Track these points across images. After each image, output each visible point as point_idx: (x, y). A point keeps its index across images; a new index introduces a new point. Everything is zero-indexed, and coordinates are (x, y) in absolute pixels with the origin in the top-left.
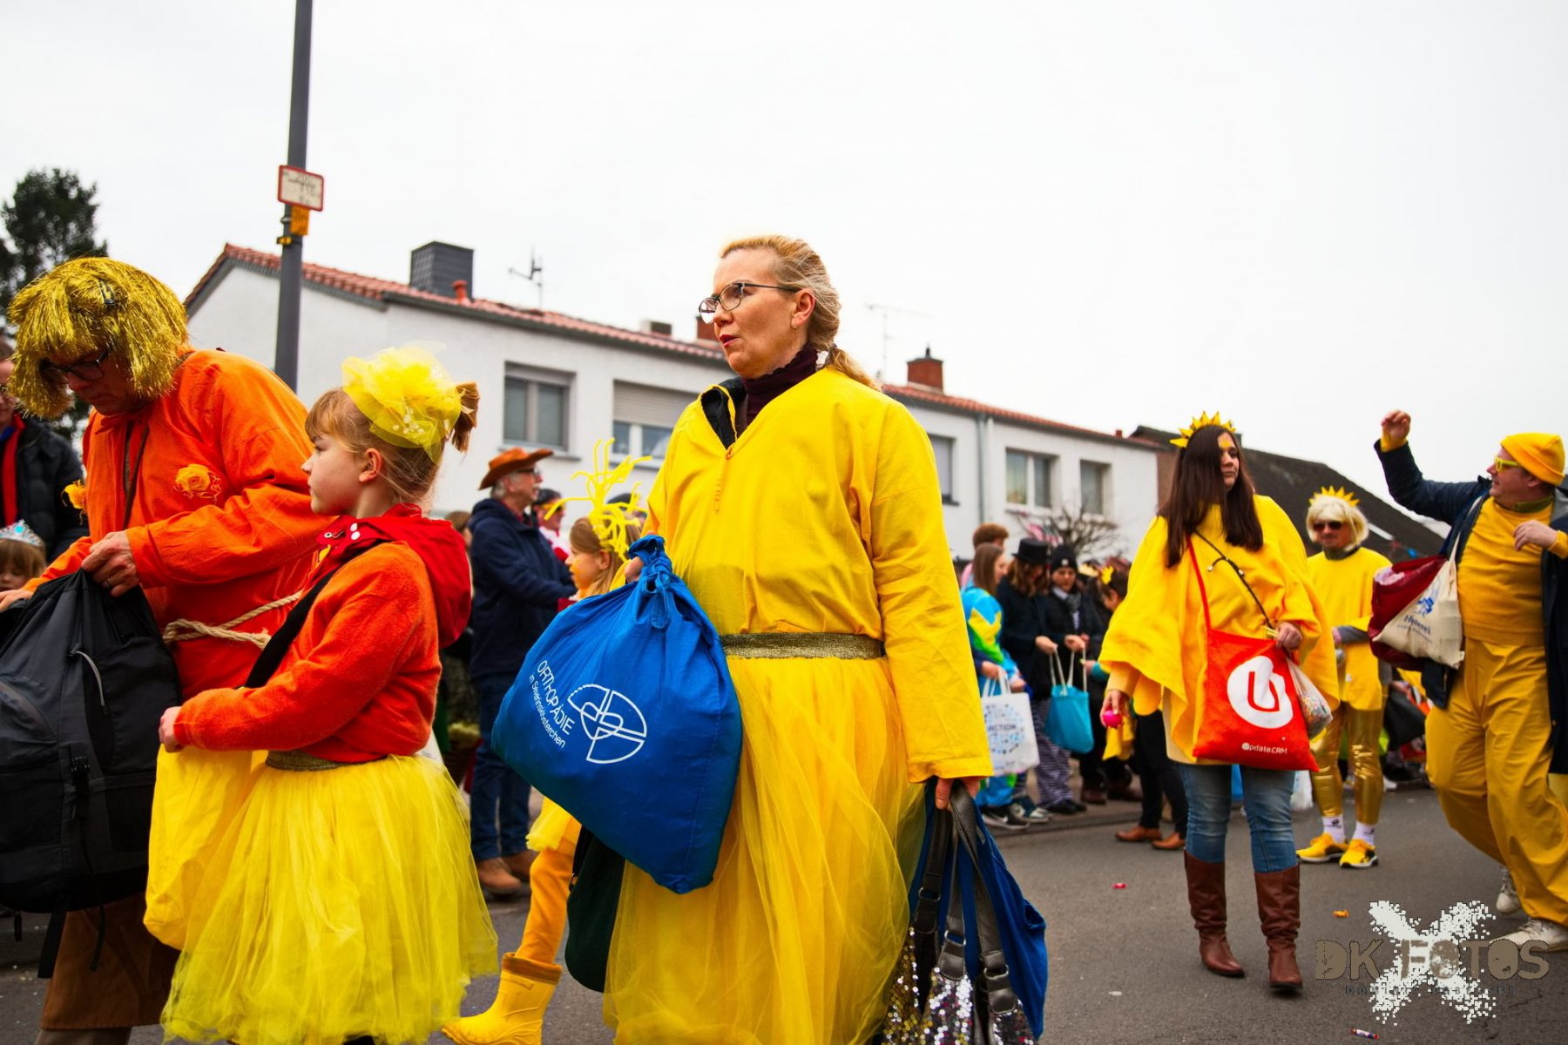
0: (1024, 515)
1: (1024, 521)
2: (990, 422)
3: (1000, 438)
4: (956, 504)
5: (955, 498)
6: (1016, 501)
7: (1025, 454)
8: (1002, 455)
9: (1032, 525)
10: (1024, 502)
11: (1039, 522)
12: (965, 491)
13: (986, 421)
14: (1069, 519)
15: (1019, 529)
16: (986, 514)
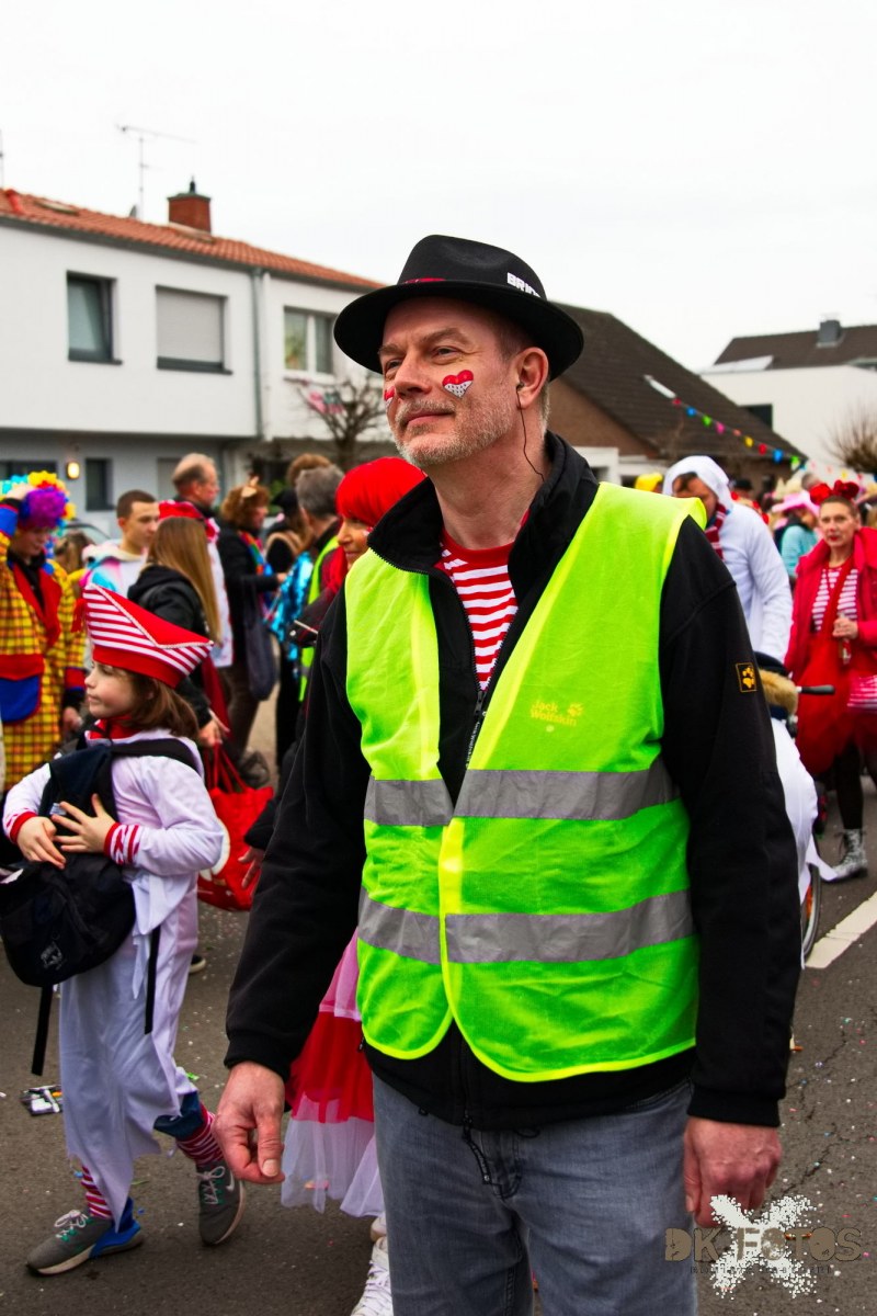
0: (305, 383)
1: (306, 392)
2: (267, 277)
3: (279, 295)
4: (229, 373)
5: (227, 366)
6: (295, 368)
7: (305, 313)
8: (280, 313)
9: (313, 396)
10: (304, 367)
11: (320, 391)
12: (238, 359)
13: (261, 275)
14: (354, 390)
15: (298, 401)
16: (263, 384)
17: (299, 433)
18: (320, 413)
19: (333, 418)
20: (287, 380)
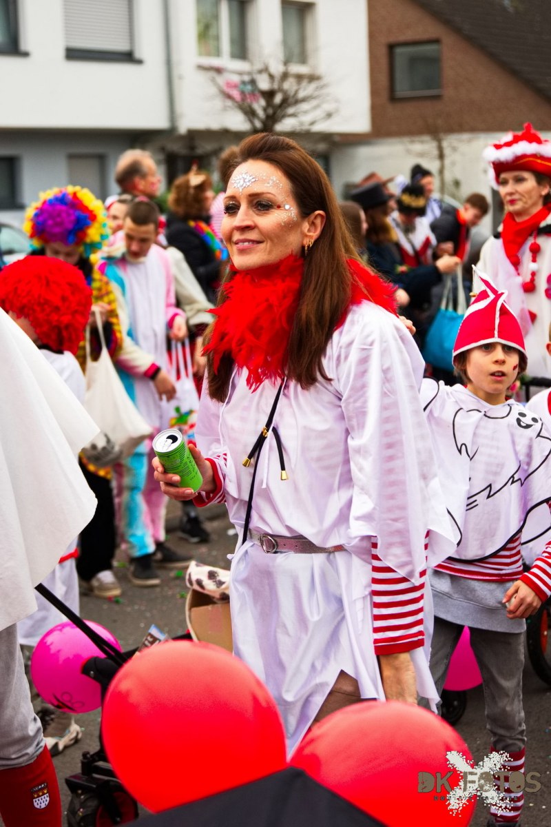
0: (219, 71)
1: (220, 80)
4: (140, 62)
5: (137, 57)
6: (209, 54)
9: (229, 85)
10: (217, 55)
14: (271, 77)
15: (213, 90)
16: (175, 73)
17: (215, 124)
18: (237, 102)
19: (250, 107)
20: (202, 68)
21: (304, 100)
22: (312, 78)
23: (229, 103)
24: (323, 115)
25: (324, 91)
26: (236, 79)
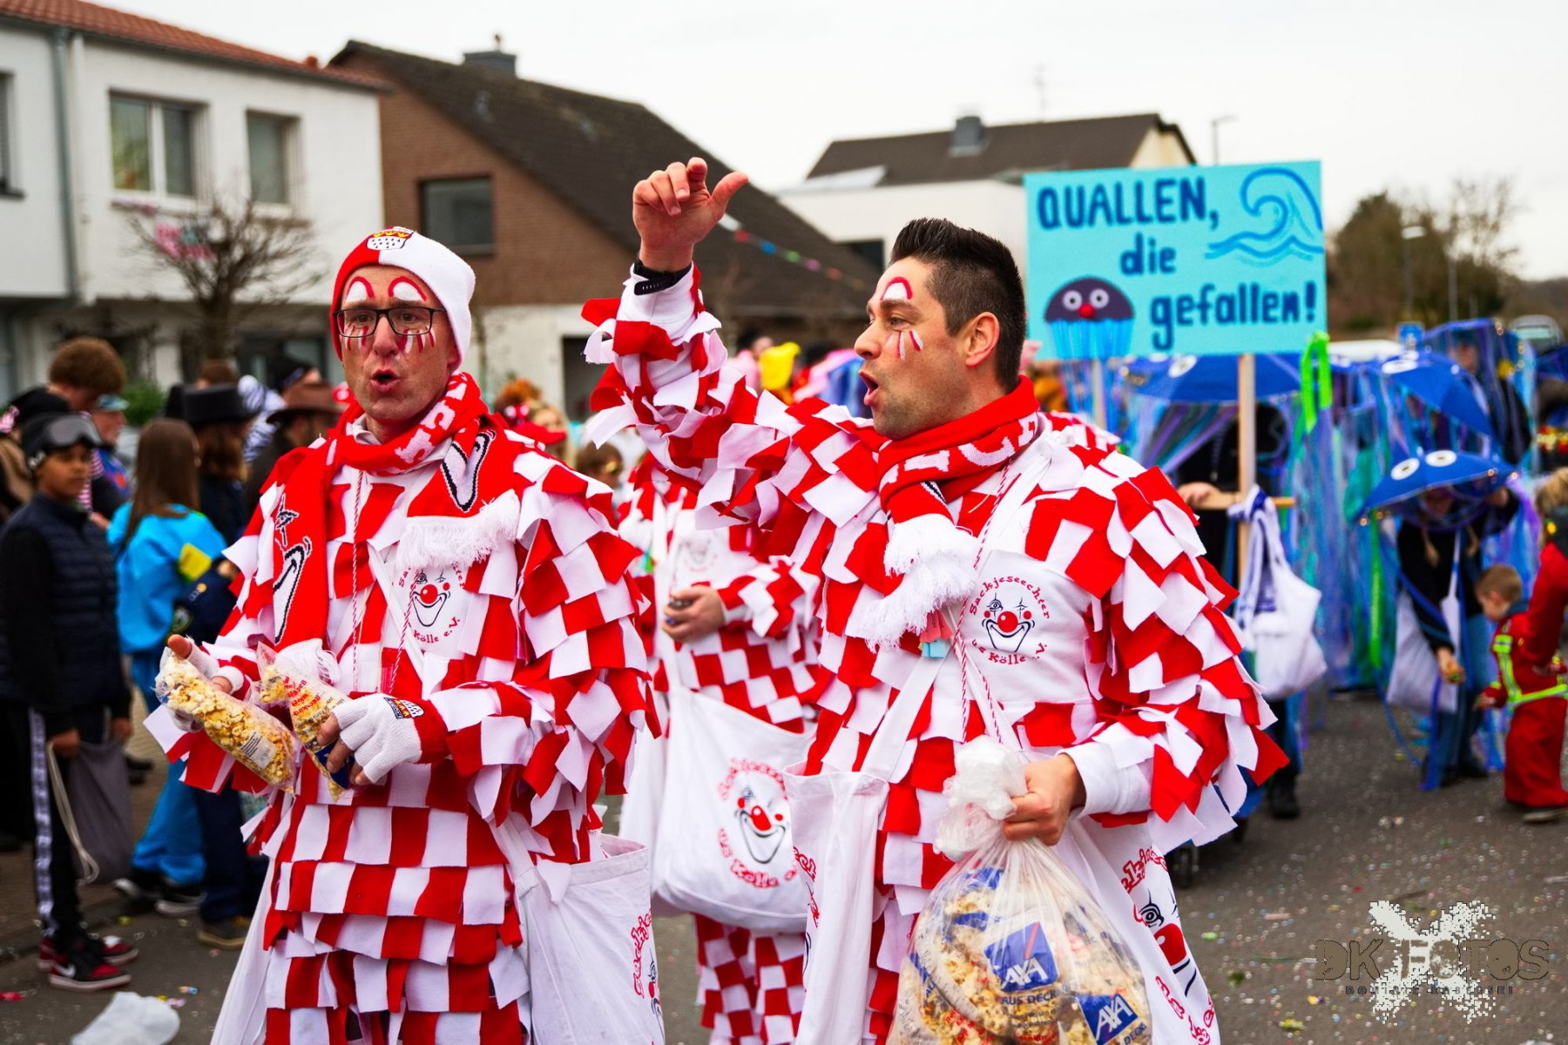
0: (146, 211)
1: (149, 226)
2: (78, 43)
3: (99, 72)
4: (18, 196)
5: (14, 185)
6: (131, 188)
7: (147, 100)
8: (102, 100)
9: (161, 233)
10: (147, 187)
13: (69, 39)
15: (136, 240)
16: (77, 214)
17: (138, 290)
18: (173, 258)
19: (194, 265)
20: (117, 206)
21: (279, 255)
22: (290, 224)
23: (162, 260)
24: (306, 278)
25: (309, 244)
26: (173, 224)
